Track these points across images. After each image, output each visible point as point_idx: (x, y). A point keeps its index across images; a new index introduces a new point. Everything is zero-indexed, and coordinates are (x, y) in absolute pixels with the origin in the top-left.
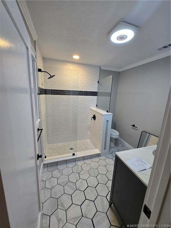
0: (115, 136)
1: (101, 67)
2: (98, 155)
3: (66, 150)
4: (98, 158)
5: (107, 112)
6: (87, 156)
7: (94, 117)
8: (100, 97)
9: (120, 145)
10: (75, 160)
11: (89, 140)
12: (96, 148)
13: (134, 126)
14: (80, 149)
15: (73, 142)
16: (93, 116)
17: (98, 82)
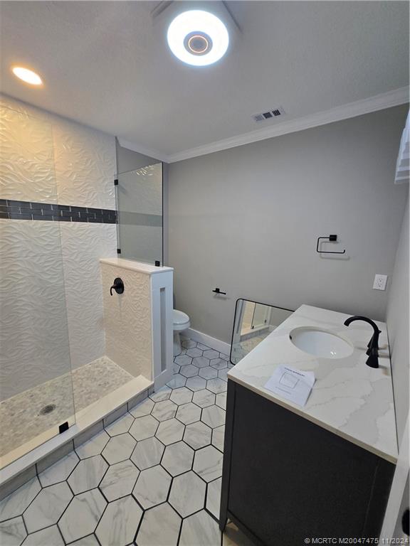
0: (180, 324)
1: (118, 138)
2: (148, 393)
3: (23, 421)
4: (148, 401)
5: (157, 264)
6: (116, 410)
7: (119, 286)
8: (124, 226)
9: (193, 344)
10: (73, 445)
11: (106, 357)
12: (136, 375)
13: (217, 291)
14: (81, 397)
15: (49, 383)
16: (112, 284)
17: (116, 182)
